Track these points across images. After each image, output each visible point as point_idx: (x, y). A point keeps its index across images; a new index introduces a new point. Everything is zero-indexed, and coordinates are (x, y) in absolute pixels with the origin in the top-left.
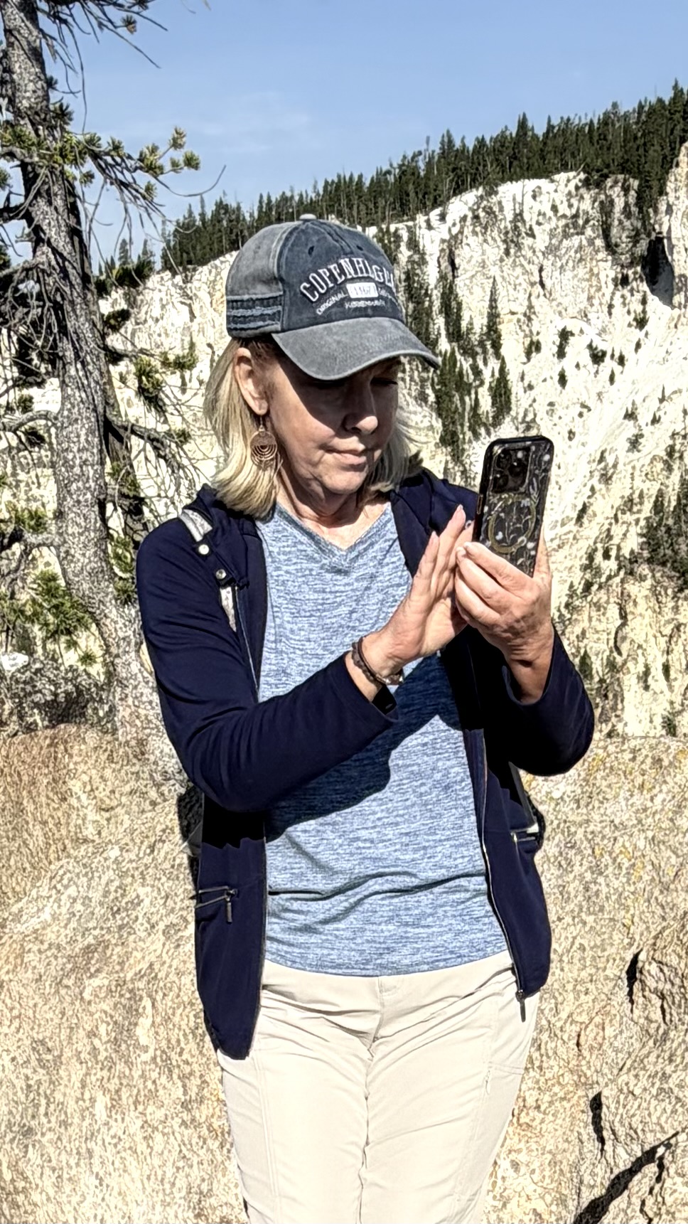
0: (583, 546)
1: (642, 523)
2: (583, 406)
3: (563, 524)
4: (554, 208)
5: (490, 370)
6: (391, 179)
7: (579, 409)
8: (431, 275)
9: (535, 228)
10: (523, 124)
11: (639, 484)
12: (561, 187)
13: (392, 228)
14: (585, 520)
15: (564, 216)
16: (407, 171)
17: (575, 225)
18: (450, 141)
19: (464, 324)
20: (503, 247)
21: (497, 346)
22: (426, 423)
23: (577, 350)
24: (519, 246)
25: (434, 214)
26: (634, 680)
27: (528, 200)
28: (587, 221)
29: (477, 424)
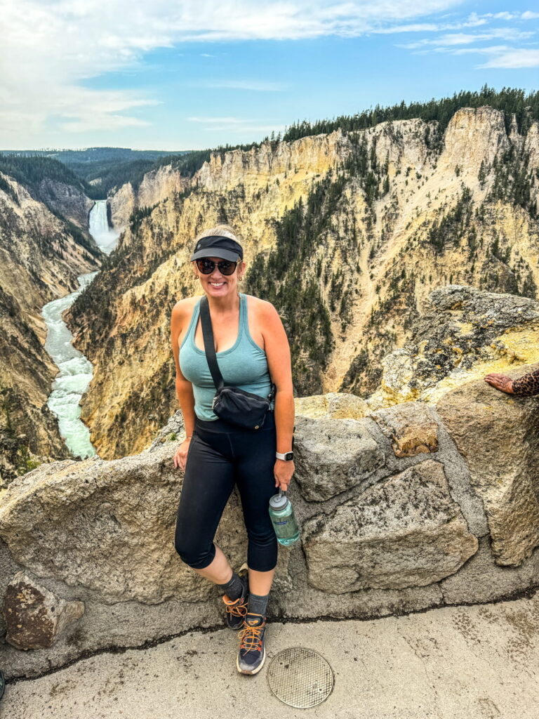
0: (407, 237)
1: (428, 230)
2: (412, 191)
3: (401, 229)
4: (410, 130)
5: (383, 179)
6: (358, 117)
7: (410, 193)
8: (369, 147)
9: (404, 136)
10: (403, 104)
11: (429, 218)
12: (413, 123)
13: (358, 132)
14: (409, 228)
15: (414, 132)
16: (364, 115)
17: (417, 135)
18: (378, 108)
19: (377, 164)
20: (392, 140)
21: (387, 170)
22: (361, 194)
23: (413, 174)
24: (397, 141)
25: (371, 129)
26: (419, 280)
27: (402, 126)
28: (421, 134)
29: (377, 195)
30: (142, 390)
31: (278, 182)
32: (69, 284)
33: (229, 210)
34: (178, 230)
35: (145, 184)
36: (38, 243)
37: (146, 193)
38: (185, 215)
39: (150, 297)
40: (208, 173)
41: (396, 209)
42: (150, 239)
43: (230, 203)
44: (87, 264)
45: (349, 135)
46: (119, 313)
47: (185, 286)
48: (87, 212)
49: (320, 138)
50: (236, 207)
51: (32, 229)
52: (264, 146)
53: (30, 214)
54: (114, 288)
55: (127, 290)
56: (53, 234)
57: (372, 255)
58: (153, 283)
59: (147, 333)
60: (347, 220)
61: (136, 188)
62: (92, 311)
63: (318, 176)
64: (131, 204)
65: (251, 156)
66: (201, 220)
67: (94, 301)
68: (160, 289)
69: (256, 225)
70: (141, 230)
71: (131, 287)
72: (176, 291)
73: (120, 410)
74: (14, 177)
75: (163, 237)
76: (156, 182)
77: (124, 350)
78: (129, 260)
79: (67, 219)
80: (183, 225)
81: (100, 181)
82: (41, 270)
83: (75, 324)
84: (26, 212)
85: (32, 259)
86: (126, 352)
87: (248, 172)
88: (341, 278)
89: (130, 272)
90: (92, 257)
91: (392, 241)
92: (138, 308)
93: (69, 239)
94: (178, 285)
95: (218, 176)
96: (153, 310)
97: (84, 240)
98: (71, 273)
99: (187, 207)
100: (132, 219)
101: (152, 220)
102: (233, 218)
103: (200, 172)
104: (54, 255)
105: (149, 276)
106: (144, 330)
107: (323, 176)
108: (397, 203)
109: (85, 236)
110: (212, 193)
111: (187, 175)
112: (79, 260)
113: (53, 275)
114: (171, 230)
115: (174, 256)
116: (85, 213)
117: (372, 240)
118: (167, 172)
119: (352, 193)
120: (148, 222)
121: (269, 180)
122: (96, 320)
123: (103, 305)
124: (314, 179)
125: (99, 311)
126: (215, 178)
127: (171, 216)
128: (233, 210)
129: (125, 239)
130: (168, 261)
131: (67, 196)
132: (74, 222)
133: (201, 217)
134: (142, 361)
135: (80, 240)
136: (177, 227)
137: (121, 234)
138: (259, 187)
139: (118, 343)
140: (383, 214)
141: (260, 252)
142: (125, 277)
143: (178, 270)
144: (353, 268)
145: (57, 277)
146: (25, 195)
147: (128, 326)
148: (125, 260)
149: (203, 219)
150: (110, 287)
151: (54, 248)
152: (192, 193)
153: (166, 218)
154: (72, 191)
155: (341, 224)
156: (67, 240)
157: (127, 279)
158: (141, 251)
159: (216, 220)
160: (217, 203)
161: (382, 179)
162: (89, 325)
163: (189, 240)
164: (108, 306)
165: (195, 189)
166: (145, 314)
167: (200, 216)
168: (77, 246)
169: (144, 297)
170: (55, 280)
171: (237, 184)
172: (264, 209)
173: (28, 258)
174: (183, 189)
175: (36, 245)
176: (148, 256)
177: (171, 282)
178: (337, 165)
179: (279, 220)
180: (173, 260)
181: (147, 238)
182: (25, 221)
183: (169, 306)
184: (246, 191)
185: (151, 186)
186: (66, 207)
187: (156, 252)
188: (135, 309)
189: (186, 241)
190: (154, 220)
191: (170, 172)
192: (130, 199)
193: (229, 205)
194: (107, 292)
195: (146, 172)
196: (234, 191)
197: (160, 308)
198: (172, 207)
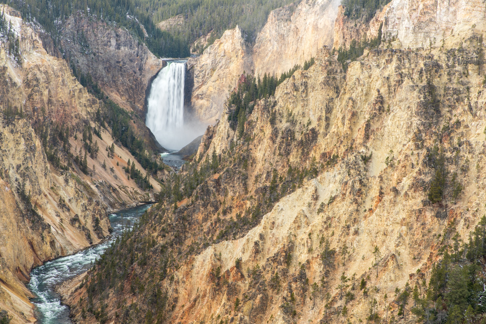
32: (90, 225)
33: (446, 89)
34: (328, 126)
35: (269, 32)
36: (43, 137)
38: (347, 96)
39: (251, 266)
40: (406, 11)
42: (266, 142)
43: (449, 74)
44: (131, 185)
46: (182, 296)
47: (331, 248)
48: (146, 81)
50: (462, 83)
51: (34, 110)
53: (37, 80)
54: (179, 240)
55: (206, 246)
56: (75, 121)
58: (262, 237)
61: (249, 39)
62: (127, 287)
64: (235, 68)
66: (381, 109)
67: (135, 265)
68: (276, 251)
70: (250, 123)
71: (214, 242)
72: (310, 257)
74: (18, 8)
75: (293, 139)
76: (293, 26)
78: (217, 182)
79: (106, 94)
80: (340, 116)
81: (180, 22)
82: (40, 192)
83: (90, 310)
84: (30, 76)
85: (27, 168)
89: (217, 209)
90: (143, 173)
92: (225, 288)
93: (103, 135)
94: (316, 244)
95: (427, 17)
96: (254, 297)
97: (133, 139)
98: (98, 203)
99: (354, 78)
100: (235, 99)
101: (275, 103)
102: (452, 107)
103: (386, 8)
104: (70, 164)
109: (134, 127)
110: (410, 51)
112: (116, 177)
113: (62, 205)
114: (314, 125)
115: (313, 182)
116: (141, 83)
120: (266, 108)
122: (133, 306)
123: (152, 276)
125: (142, 289)
126: (420, 22)
127: (317, 98)
128: (454, 89)
129: (216, 140)
130: (299, 191)
131: (112, 48)
132: (119, 99)
133: (382, 102)
135: (124, 138)
136: (328, 119)
137: (208, 129)
142: (205, 220)
143: (320, 211)
145: (69, 210)
146: (33, 42)
148: (210, 183)
149: (386, 106)
150: (170, 236)
151: (72, 151)
152: (366, 52)
153: (305, 101)
154: (122, 39)
156: (99, 136)
157: (209, 224)
158: (246, 167)
159: (414, 108)
160: (421, 72)
162: (117, 316)
163: (351, 149)
164: (162, 279)
165: (374, 44)
166: (237, 303)
167: (381, 100)
168: (118, 150)
169: (238, 264)
170: (63, 215)
173: (19, 167)
174: (348, 43)
175: (38, 143)
176: (257, 177)
177: (302, 235)
180: (311, 190)
181: (259, 141)
182: (26, 92)
183: (290, 290)
185: (283, 36)
186: (108, 70)
187: (275, 170)
188: (216, 291)
189: (342, 149)
190: (281, 103)
192: (235, 58)
193: (445, 78)
194: (164, 248)
195: (273, 9)
196: (461, 50)
197: (270, 292)
198: (322, 78)
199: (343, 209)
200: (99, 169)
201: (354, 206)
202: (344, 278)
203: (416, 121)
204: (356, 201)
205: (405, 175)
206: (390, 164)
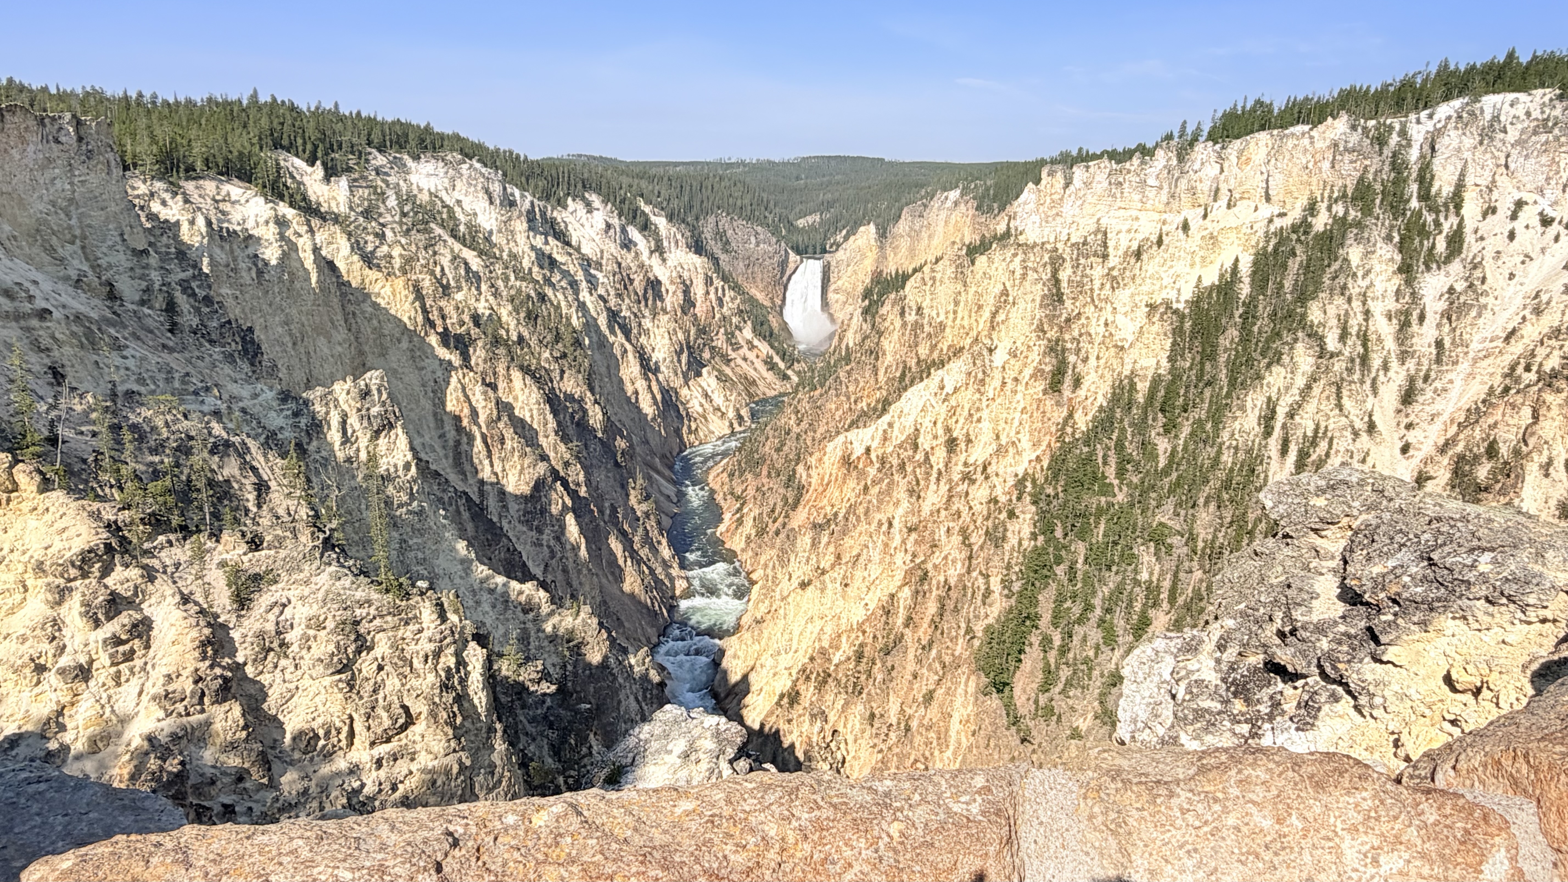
0: (1507, 360)
2: (1527, 256)
3: (1491, 341)
4: (1528, 114)
5: (1449, 224)
6: (1392, 89)
7: (1522, 258)
8: (1414, 154)
9: (1509, 127)
10: (1511, 56)
12: (1538, 99)
13: (1388, 121)
14: (1513, 341)
15: (1537, 119)
16: (1407, 85)
17: (1545, 126)
18: (1446, 66)
19: (1433, 191)
20: (1478, 138)
21: (1458, 207)
22: (1389, 256)
23: (1529, 215)
24: (1492, 139)
25: (1424, 114)
26: (1536, 467)
27: (1506, 107)
28: (1555, 124)
29: (1431, 260)
30: (838, 648)
31: (1185, 227)
32: (731, 414)
33: (1070, 282)
34: (955, 319)
35: (903, 226)
36: (686, 332)
37: (904, 244)
38: (974, 289)
39: (880, 452)
40: (1034, 206)
41: (1478, 295)
42: (896, 336)
43: (1073, 267)
44: (769, 376)
45: (1364, 128)
46: (814, 481)
47: (955, 435)
48: (785, 278)
49: (1293, 134)
50: (1086, 276)
51: (679, 305)
52: (1160, 153)
53: (681, 277)
54: (813, 428)
55: (838, 433)
56: (717, 317)
57: (1408, 397)
58: (891, 425)
59: (863, 527)
60: (1347, 313)
61: (883, 234)
62: (765, 473)
63: (1282, 215)
64: (868, 265)
65: (1129, 172)
66: (1006, 302)
67: (772, 451)
68: (903, 438)
69: (1125, 314)
70: (882, 316)
71: (846, 430)
72: (935, 443)
73: (789, 684)
74: (663, 208)
75: (922, 331)
76: (925, 222)
77: (813, 556)
78: (849, 373)
79: (746, 290)
80: (967, 309)
81: (818, 218)
83: (732, 494)
84: (674, 274)
85: (672, 362)
86: (818, 561)
87: (1119, 204)
88: (1323, 445)
89: (849, 398)
90: (782, 365)
91: (1464, 366)
93: (744, 329)
94: (941, 432)
95: (1054, 211)
96: (882, 480)
97: (772, 332)
98: (738, 394)
99: (981, 272)
100: (867, 293)
101: (906, 297)
102: (1075, 299)
103: (1016, 203)
104: (712, 358)
105: (884, 410)
106: (858, 519)
107: (1295, 215)
108: (1484, 280)
109: (774, 322)
110: (1035, 245)
111: (990, 209)
112: (755, 369)
113: (706, 396)
114: (942, 317)
115: (940, 372)
116: (780, 279)
117: (1411, 364)
118: (949, 204)
119: (1367, 254)
120: (897, 301)
121: (1164, 223)
123: (788, 461)
124: (1271, 221)
125: (778, 473)
126: (1047, 217)
127: (946, 290)
128: (1078, 282)
129: (849, 333)
130: (926, 382)
131: (752, 246)
132: (758, 294)
133: (1007, 295)
134: (846, 585)
135: (764, 331)
136: (955, 312)
137: (842, 324)
138: (1140, 237)
139: (805, 541)
140: (1443, 305)
141: (1127, 372)
142: (837, 409)
143: (944, 400)
144: (1359, 425)
145: (711, 400)
146: (677, 242)
147: (828, 508)
148: (842, 374)
149: (1011, 299)
150: (805, 424)
151: (714, 345)
152: (994, 246)
153: (934, 294)
154: (762, 237)
155: (1334, 322)
156: (740, 330)
157: (840, 412)
158: (877, 359)
159: (1038, 299)
160: (1045, 265)
161: (1446, 227)
162: (755, 499)
163: (976, 341)
164: (797, 464)
165: (1002, 238)
166: (866, 487)
167: (1005, 293)
168: (756, 342)
169: (868, 450)
170: (706, 406)
171: (1093, 228)
172: (1148, 281)
173: (664, 360)
174: (978, 238)
175: (682, 336)
176: (888, 367)
177: (927, 423)
178: (1332, 191)
179: (1181, 306)
180: (937, 380)
181: (889, 334)
182: (670, 289)
183: (915, 474)
184: (1111, 244)
185: (916, 231)
186: (748, 266)
187: (904, 362)
188: (847, 475)
189: (969, 341)
190: (910, 296)
191: (956, 204)
192: (869, 254)
193: (1069, 271)
194: (798, 436)
195: (907, 204)
196: (1085, 243)
197: (896, 477)
198: (950, 271)
199: (967, 397)
200: (739, 361)
201: (977, 395)
202: (966, 464)
203: (1039, 314)
204: (979, 390)
205: (1025, 365)
206: (1013, 354)
